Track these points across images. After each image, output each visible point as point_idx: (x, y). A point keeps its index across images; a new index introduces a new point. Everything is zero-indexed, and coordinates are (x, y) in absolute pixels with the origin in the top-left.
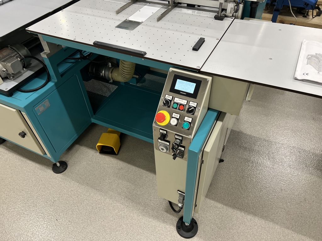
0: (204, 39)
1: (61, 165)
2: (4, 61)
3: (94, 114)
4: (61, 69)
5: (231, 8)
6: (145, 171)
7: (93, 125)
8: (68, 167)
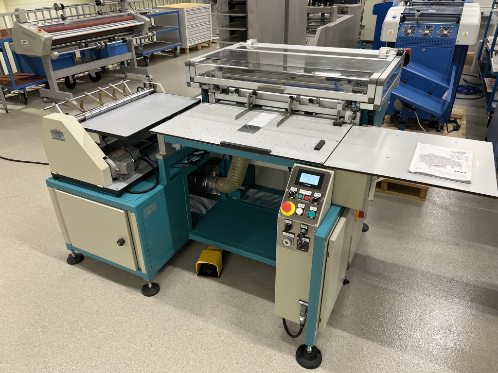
0: (325, 141)
1: (152, 287)
2: (119, 161)
3: (193, 229)
4: (173, 172)
5: (349, 116)
6: (254, 296)
7: (191, 242)
8: (161, 290)
